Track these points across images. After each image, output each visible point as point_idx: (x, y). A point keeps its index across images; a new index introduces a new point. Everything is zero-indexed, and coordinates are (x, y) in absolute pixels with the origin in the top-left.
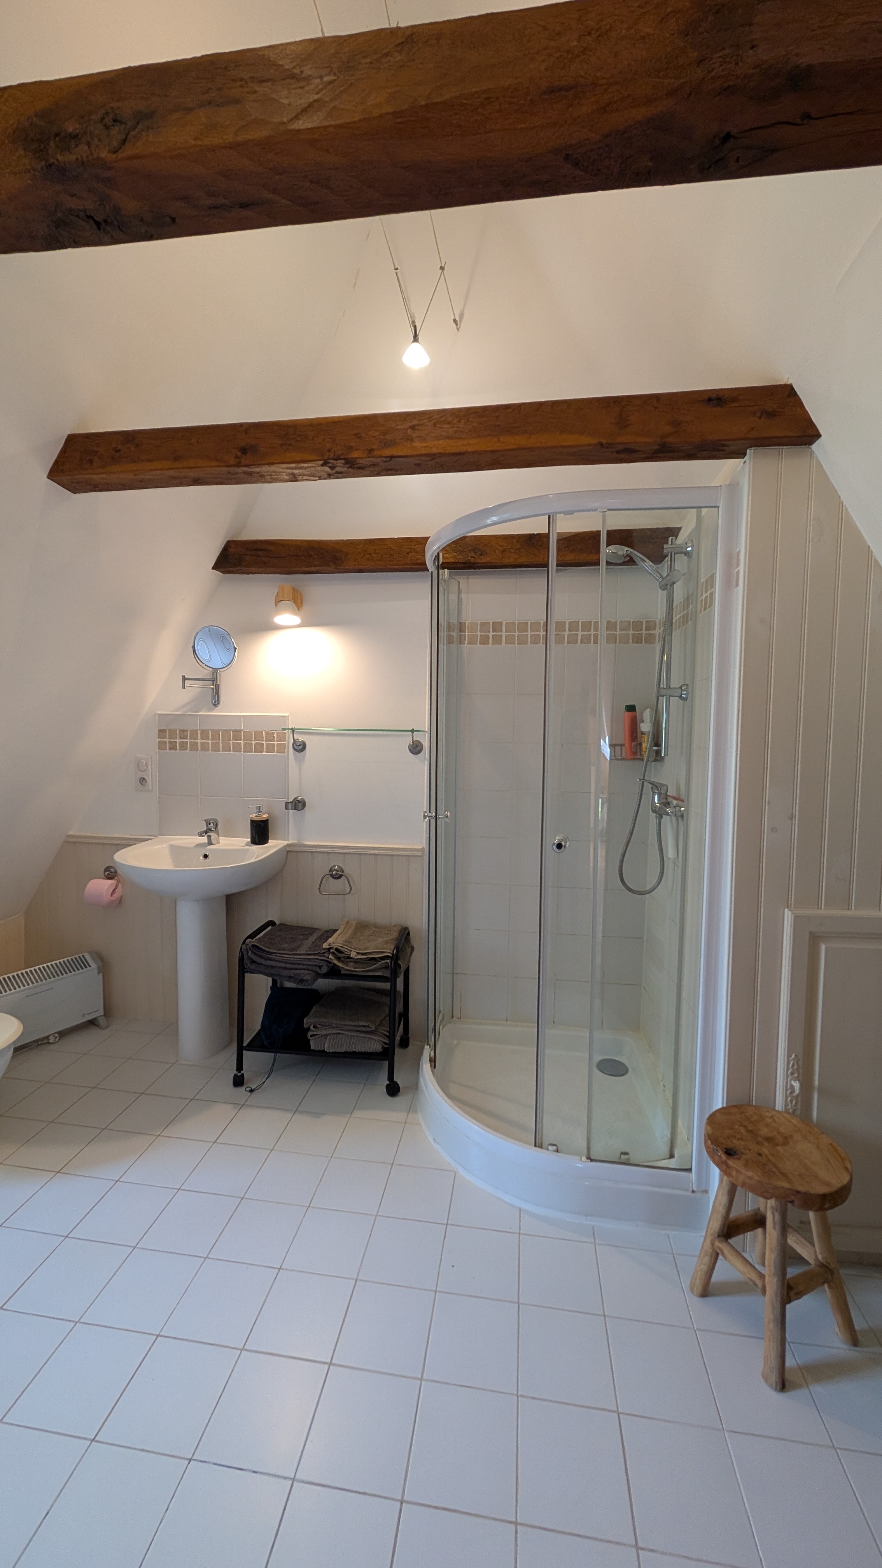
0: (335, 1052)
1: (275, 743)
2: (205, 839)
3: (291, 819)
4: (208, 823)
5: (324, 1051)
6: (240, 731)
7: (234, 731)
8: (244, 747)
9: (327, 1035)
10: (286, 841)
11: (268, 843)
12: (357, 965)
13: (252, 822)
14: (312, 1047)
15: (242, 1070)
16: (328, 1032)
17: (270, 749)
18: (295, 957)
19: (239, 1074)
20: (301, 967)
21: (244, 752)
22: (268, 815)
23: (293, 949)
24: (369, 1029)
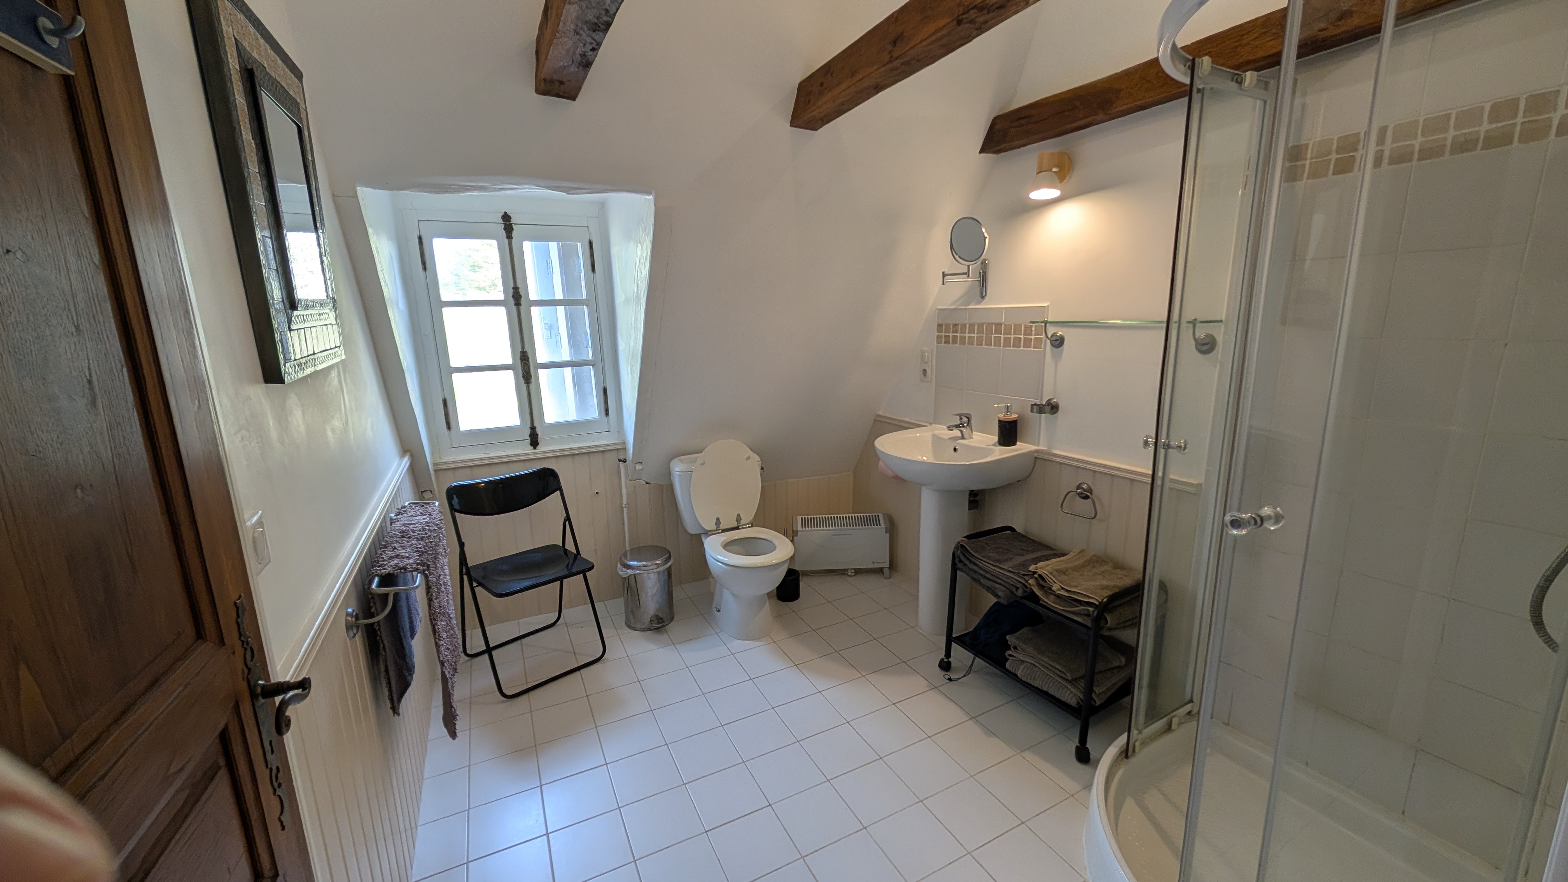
0: (1028, 683)
1: (1033, 337)
2: (956, 432)
3: (1043, 422)
4: (961, 416)
5: (1016, 676)
6: (1001, 324)
7: (996, 325)
8: (1004, 341)
9: (1023, 662)
10: (1033, 444)
11: (1016, 444)
12: (1058, 600)
13: (1000, 421)
14: (1008, 665)
15: (950, 657)
16: (1024, 659)
17: (1027, 343)
18: (996, 569)
19: (946, 660)
20: (999, 581)
21: (1004, 346)
22: (1017, 416)
23: (998, 561)
24: (1064, 676)
